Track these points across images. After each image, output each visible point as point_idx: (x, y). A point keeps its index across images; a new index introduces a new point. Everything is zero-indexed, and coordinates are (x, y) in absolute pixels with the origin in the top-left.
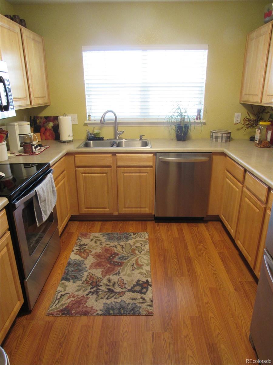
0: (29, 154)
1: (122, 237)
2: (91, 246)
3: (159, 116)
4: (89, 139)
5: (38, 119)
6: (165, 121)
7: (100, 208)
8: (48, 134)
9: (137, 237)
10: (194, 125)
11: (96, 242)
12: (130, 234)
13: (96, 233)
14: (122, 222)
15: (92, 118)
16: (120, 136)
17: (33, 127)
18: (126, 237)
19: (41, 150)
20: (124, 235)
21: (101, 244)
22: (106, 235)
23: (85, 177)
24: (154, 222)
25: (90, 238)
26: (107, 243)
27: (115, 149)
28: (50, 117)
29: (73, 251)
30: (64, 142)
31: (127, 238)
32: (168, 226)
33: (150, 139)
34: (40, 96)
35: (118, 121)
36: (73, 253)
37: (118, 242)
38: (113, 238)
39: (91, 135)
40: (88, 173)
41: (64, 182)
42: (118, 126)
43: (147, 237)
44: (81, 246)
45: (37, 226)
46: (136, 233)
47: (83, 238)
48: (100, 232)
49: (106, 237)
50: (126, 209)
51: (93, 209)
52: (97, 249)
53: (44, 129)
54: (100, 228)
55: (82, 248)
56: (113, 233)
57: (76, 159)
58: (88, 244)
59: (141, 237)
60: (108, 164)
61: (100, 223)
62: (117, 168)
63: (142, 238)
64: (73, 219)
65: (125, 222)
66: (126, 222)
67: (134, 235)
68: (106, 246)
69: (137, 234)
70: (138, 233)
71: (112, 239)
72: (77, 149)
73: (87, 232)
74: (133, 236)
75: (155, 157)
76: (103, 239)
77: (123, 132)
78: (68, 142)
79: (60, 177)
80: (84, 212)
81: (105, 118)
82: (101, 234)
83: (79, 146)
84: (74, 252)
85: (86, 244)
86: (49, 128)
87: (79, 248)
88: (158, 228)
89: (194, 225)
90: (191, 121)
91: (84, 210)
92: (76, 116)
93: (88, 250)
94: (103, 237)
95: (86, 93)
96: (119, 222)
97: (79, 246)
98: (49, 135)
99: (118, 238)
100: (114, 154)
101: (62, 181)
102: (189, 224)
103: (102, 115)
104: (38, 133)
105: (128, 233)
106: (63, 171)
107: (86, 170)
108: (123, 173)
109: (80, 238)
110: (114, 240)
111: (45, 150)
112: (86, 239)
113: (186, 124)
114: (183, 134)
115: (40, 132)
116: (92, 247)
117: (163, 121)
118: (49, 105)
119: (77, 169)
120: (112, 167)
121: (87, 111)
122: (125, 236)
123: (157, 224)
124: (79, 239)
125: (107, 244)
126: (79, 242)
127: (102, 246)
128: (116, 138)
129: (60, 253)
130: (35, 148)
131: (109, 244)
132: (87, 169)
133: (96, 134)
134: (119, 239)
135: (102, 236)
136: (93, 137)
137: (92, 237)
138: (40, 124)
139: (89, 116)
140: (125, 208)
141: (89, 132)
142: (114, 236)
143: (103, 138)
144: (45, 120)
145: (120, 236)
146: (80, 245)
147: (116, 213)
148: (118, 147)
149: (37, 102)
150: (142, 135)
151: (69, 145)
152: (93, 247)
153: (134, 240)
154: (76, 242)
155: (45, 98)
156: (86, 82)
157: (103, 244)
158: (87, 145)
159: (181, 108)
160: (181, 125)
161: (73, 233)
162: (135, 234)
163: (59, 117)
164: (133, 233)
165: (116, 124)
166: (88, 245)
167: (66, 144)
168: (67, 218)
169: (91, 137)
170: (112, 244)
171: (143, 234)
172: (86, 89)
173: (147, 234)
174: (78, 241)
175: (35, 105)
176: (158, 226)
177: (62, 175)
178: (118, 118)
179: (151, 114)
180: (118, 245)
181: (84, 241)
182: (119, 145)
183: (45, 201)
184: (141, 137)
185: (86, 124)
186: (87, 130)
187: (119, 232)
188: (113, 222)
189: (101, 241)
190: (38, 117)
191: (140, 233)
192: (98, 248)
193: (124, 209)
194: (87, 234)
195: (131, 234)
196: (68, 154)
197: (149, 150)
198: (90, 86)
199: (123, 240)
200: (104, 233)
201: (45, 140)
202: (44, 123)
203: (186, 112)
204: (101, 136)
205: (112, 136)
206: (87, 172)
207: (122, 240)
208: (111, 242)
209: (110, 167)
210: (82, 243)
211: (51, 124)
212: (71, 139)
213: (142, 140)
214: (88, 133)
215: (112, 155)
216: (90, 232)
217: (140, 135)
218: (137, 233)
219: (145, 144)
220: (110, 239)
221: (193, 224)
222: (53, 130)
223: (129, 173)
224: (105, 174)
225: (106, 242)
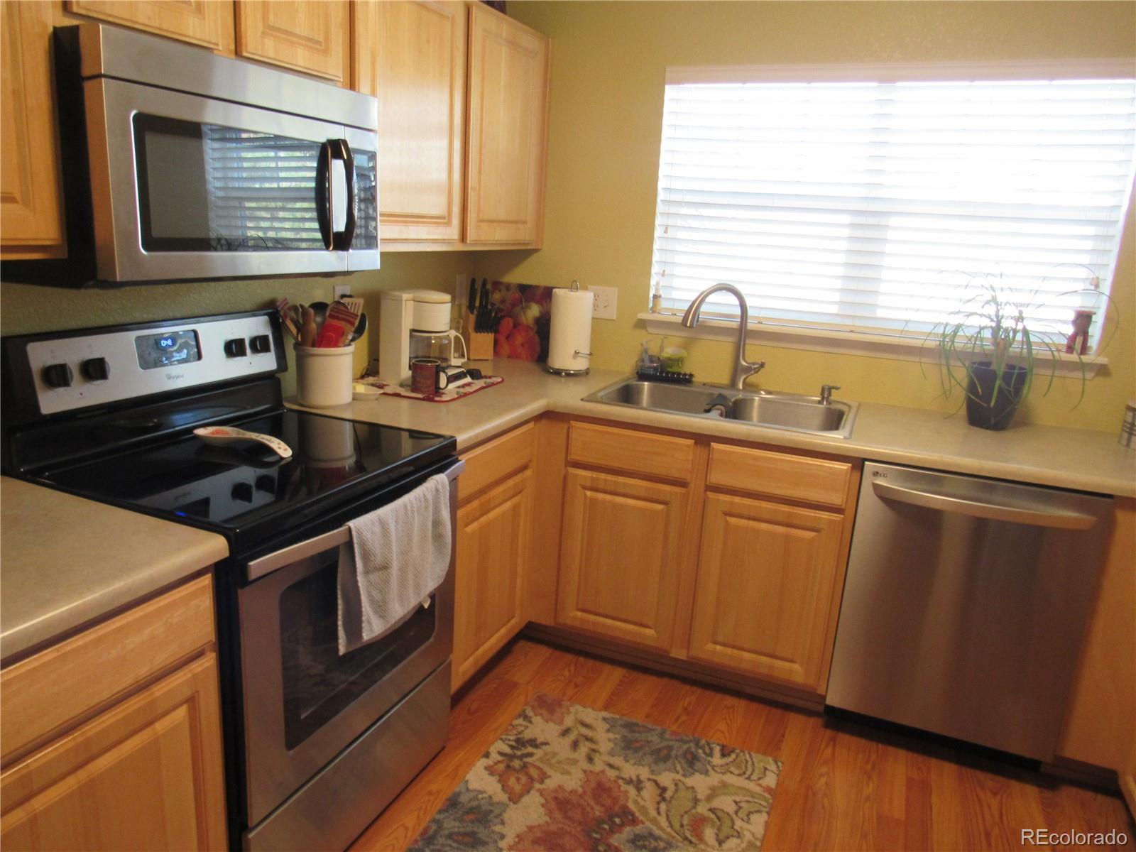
0: (420, 396)
1: (674, 753)
2: (555, 754)
3: (907, 322)
4: (642, 376)
5: (500, 291)
6: (931, 344)
7: (625, 621)
8: (519, 339)
9: (732, 769)
10: (1050, 372)
11: (575, 745)
12: (708, 751)
13: (590, 710)
14: (699, 691)
15: (664, 304)
16: (747, 380)
17: (475, 312)
18: (689, 757)
19: (468, 389)
20: (685, 747)
21: (590, 760)
22: (621, 725)
23: (593, 502)
24: (820, 721)
25: (561, 722)
26: (612, 760)
27: (713, 423)
28: (537, 287)
29: (487, 755)
30: (558, 373)
31: (691, 761)
32: (873, 757)
33: (860, 405)
34: (502, 217)
35: (751, 325)
36: (482, 763)
37: (654, 767)
38: (641, 748)
39: (652, 361)
40: (605, 492)
41: (515, 509)
42: (747, 341)
43: (771, 780)
44: (520, 743)
45: (337, 650)
46: (733, 751)
47: (541, 715)
48: (606, 708)
49: (618, 737)
50: (718, 647)
51: (601, 620)
52: (568, 773)
53: (511, 322)
54: (612, 694)
55: (519, 753)
56: (650, 726)
57: (574, 435)
58: (546, 744)
59: (748, 773)
60: (675, 474)
61: (618, 673)
62: (706, 490)
63: (749, 778)
64: (530, 634)
65: (708, 693)
66: (713, 693)
67: (723, 755)
68: (603, 772)
69: (737, 756)
70: (742, 751)
71: (636, 750)
72: (583, 403)
73: (564, 694)
74: (717, 760)
75: (857, 475)
76: (605, 739)
77: (762, 365)
78: (568, 375)
79: (500, 489)
80: (569, 622)
81: (704, 308)
82: (604, 719)
83: (594, 394)
84: (489, 762)
85: (539, 741)
86: (525, 321)
87: (508, 750)
88: (828, 752)
89: (989, 780)
90: (1034, 352)
91: (573, 616)
92: (612, 293)
93: (538, 768)
94: (608, 731)
95: (659, 221)
96: (687, 687)
97: (513, 743)
98: (522, 345)
99: (659, 750)
100: (703, 440)
101: (509, 504)
102: (969, 773)
103: (693, 299)
104: (486, 334)
105: (703, 742)
106: (524, 468)
107: (597, 479)
108: (726, 514)
109: (530, 712)
110: (645, 754)
111: (480, 393)
112: (547, 721)
113: (1014, 363)
114: (992, 404)
115: (496, 332)
116: (553, 761)
117: (918, 343)
118: (536, 251)
119: (572, 471)
120: (692, 486)
121: (653, 282)
122: (688, 749)
123: (829, 733)
124: (526, 718)
125: (611, 766)
126: (521, 729)
127: (591, 768)
128: (733, 384)
129: (443, 749)
130: (451, 379)
131: (618, 769)
132: (603, 476)
133: (669, 359)
134: (662, 757)
135: (607, 726)
136: (655, 369)
137: (569, 721)
138: (502, 307)
139: (656, 297)
140: (715, 643)
141: (646, 351)
142: (650, 739)
143: (691, 375)
144: (518, 295)
145: (670, 748)
146: (517, 740)
147: (679, 653)
148: (726, 417)
149: (486, 237)
150: (832, 385)
151: (571, 384)
152: (559, 762)
153: (714, 779)
154: (511, 725)
155: (521, 226)
156: (662, 184)
157: (597, 758)
158: (627, 395)
159: (999, 300)
160: (994, 367)
161: (514, 685)
162: (729, 755)
163: (554, 290)
164: (723, 748)
165: (742, 333)
166: (544, 747)
167: (563, 380)
168: (503, 631)
169: (650, 368)
170: (630, 770)
171: (760, 760)
172: (660, 208)
173: (773, 767)
174: (520, 721)
175: (475, 243)
176: (831, 743)
177: (511, 483)
178: (750, 312)
179: (880, 313)
180: (649, 780)
181: (540, 728)
182: (735, 411)
183: (385, 567)
184: (826, 392)
185: (642, 324)
186: (642, 344)
187: (674, 728)
188: (665, 680)
189: (594, 746)
190: (501, 283)
191: (748, 757)
192: (573, 770)
193: (710, 646)
194: (560, 706)
195: (711, 749)
196: (548, 415)
197: (839, 448)
198: (675, 197)
199: (674, 764)
200: (618, 717)
201: (509, 357)
202: (514, 305)
203: (1020, 318)
204: (686, 369)
205: (721, 375)
206: (601, 486)
207: (669, 764)
208: (627, 761)
209: (682, 483)
210: (527, 735)
211: (534, 311)
212: (580, 365)
213: (829, 403)
214: (644, 355)
215: (695, 443)
216: (569, 700)
217: (824, 384)
218: (738, 751)
219: (834, 420)
220: (630, 746)
221: (989, 776)
222: (536, 328)
223: (749, 518)
224: (660, 507)
225: (611, 753)
